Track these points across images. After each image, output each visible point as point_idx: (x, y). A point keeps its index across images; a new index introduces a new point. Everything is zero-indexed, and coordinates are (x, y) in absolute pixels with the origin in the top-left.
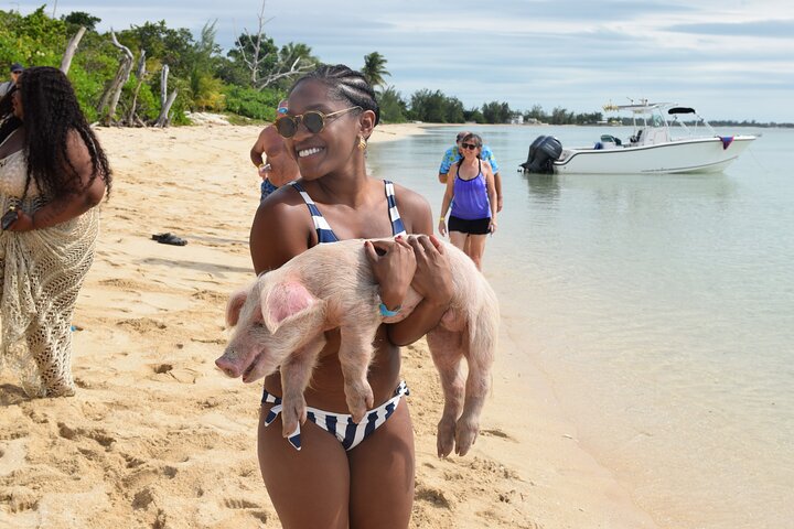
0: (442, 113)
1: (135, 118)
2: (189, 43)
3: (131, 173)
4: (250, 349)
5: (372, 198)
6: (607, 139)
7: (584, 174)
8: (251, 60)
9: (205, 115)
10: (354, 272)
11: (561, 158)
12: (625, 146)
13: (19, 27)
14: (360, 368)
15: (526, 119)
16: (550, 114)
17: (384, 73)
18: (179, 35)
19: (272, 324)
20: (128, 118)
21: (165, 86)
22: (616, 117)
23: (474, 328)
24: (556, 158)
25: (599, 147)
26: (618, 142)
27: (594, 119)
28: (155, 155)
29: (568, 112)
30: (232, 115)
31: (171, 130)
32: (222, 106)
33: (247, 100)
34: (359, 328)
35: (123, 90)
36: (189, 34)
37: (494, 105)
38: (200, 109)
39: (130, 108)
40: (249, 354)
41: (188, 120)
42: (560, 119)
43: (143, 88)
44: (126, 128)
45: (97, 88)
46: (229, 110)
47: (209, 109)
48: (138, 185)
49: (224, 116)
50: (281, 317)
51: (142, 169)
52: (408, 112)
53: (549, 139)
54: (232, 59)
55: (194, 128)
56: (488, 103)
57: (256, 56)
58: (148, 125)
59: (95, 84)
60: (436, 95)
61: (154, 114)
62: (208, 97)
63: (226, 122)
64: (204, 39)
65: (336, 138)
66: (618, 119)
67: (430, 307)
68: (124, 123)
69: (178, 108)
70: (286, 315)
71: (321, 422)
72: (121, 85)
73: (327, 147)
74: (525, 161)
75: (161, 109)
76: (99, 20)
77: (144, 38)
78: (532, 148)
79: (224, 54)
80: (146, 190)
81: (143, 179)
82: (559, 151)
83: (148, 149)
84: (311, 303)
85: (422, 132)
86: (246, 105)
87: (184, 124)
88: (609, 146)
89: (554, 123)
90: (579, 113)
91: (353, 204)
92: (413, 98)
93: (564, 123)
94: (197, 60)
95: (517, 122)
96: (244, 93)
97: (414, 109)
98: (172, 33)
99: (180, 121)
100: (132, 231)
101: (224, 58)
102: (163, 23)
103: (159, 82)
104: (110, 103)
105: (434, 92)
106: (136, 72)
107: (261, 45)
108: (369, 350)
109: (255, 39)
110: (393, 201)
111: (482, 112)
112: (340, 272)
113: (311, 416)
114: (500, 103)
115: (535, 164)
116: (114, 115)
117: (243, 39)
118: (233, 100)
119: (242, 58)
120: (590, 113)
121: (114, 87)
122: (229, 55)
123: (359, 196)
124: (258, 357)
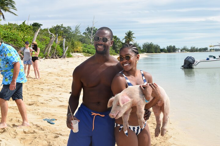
0: (153, 50)
1: (55, 56)
2: (70, 31)
3: (58, 73)
4: (117, 111)
5: (138, 74)
6: (211, 56)
7: (203, 68)
8: (90, 36)
9: (76, 54)
10: (138, 93)
11: (195, 63)
12: (217, 59)
13: (18, 28)
14: (142, 115)
15: (181, 51)
16: (190, 49)
17: (133, 37)
18: (67, 28)
19: (121, 105)
20: (53, 56)
21: (64, 45)
22: (213, 48)
23: (165, 105)
24: (193, 63)
25: (208, 59)
26: (214, 57)
27: (205, 50)
28: (64, 67)
29: (196, 48)
30: (85, 53)
31: (67, 59)
32: (81, 50)
33: (89, 48)
34: (141, 106)
35: (52, 47)
36: (70, 28)
37: (170, 47)
38: (75, 52)
39: (54, 53)
40: (117, 112)
41: (71, 55)
42: (193, 50)
43: (57, 46)
44: (53, 59)
45: (44, 46)
46: (84, 52)
47: (77, 52)
48: (61, 77)
49: (82, 54)
50: (123, 103)
51: (61, 72)
52: (142, 50)
53: (190, 57)
54: (84, 35)
55: (73, 58)
56: (169, 46)
57: (92, 34)
58: (59, 58)
59: (43, 46)
60: (151, 44)
61: (61, 54)
62: (77, 48)
63: (83, 56)
64: (76, 30)
65: (133, 61)
66: (213, 49)
67: (155, 100)
68: (52, 57)
69: (68, 52)
70: (124, 103)
71: (132, 129)
72: (51, 45)
73: (130, 63)
74: (183, 65)
75: (63, 53)
76: (42, 25)
77: (57, 30)
78: (185, 60)
79: (82, 34)
80: (64, 78)
81: (62, 75)
82: (194, 61)
83: (61, 65)
84: (130, 100)
85: (146, 56)
86: (89, 50)
87: (70, 57)
88: (211, 59)
89: (191, 52)
90: (200, 48)
91: (134, 76)
92: (143, 45)
93: (195, 52)
94: (74, 36)
95: (178, 52)
96: (88, 46)
97: (144, 49)
98: (65, 28)
99: (69, 56)
100: (63, 91)
101: (81, 35)
102: (62, 25)
103: (62, 44)
104: (48, 51)
105: (150, 43)
106: (55, 41)
107: (93, 30)
108: (144, 111)
109: (91, 29)
110: (143, 75)
111: (166, 49)
112: (135, 93)
113: (130, 127)
114: (172, 46)
115: (186, 66)
116: (48, 55)
117: (88, 29)
118: (85, 49)
119: (87, 35)
120: (203, 48)
121: (49, 46)
122: (83, 34)
123: (136, 74)
124: (119, 113)
